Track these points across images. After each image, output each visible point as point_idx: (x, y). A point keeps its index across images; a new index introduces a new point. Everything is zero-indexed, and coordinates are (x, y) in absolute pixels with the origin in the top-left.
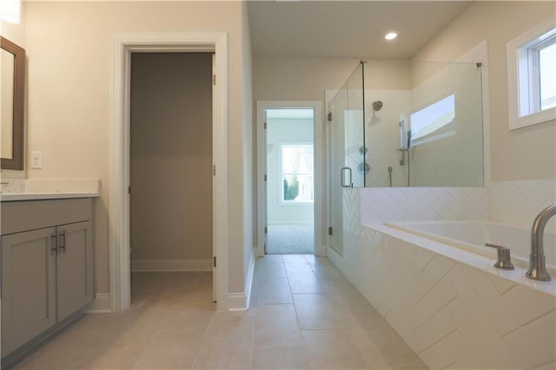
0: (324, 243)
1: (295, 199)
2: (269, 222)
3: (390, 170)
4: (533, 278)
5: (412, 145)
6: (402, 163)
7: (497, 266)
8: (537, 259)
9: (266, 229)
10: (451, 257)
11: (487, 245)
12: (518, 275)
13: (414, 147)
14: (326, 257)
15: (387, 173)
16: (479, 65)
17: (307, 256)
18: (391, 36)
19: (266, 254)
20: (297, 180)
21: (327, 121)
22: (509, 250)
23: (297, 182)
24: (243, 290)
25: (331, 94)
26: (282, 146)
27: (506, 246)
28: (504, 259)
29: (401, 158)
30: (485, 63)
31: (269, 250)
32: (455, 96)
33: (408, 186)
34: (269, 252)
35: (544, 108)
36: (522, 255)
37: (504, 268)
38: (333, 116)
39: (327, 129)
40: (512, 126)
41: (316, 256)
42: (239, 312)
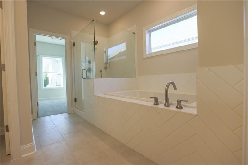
0: (72, 106)
1: (47, 86)
2: (39, 99)
3: (101, 71)
4: (166, 106)
5: (109, 61)
6: (106, 68)
7: (154, 104)
8: (167, 100)
9: (38, 103)
10: (138, 103)
11: (151, 97)
12: (161, 106)
13: (110, 62)
14: (74, 113)
15: (100, 73)
16: (134, 33)
17: (63, 114)
18: (103, 13)
19: (38, 117)
20: (48, 77)
21: (72, 46)
22: (157, 98)
23: (48, 78)
24: (32, 141)
25: (75, 33)
26: (42, 57)
27: (157, 97)
28: (157, 102)
29: (105, 66)
30: (136, 33)
31: (40, 115)
32: (126, 43)
33: (108, 78)
34: (40, 116)
35: (153, 51)
36: (162, 99)
37: (156, 104)
38: (76, 45)
39: (72, 50)
40: (144, 57)
41: (68, 113)
42: (30, 155)
